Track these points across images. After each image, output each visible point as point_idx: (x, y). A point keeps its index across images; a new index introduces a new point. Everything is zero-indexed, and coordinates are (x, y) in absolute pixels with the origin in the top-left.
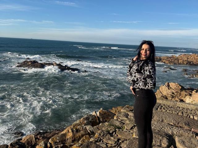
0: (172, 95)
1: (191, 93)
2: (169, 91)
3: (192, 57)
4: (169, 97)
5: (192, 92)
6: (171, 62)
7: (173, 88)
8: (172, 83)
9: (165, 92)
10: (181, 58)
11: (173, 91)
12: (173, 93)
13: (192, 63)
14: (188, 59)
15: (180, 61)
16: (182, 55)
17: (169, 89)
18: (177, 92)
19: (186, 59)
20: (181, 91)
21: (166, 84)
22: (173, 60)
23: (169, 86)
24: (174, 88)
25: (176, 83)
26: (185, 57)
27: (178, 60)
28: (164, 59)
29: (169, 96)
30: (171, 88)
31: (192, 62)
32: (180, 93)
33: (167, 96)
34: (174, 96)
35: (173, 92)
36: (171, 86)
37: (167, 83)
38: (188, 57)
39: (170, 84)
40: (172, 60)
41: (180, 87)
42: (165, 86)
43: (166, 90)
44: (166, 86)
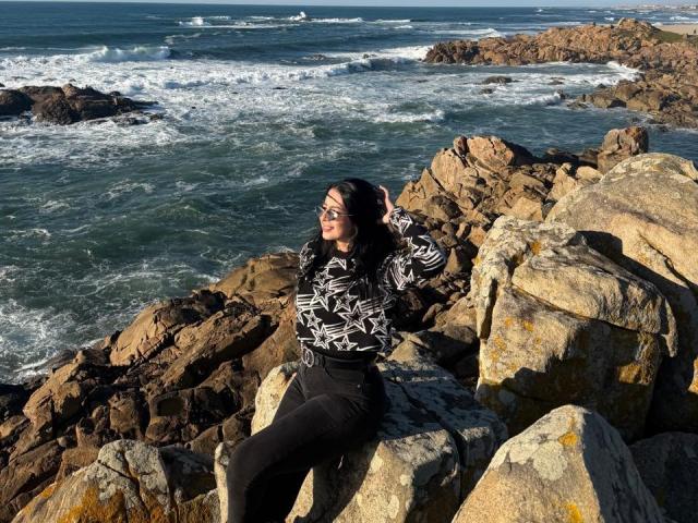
0: (478, 188)
1: (550, 178)
2: (467, 172)
3: (582, 37)
4: (463, 200)
5: (554, 173)
6: (511, 57)
7: (483, 162)
8: (476, 138)
9: (452, 179)
10: (545, 42)
11: (481, 171)
12: (481, 181)
13: (582, 56)
14: (569, 41)
15: (541, 53)
16: (550, 31)
17: (464, 162)
18: (496, 176)
19: (562, 43)
20: (511, 173)
21: (456, 142)
22: (518, 52)
23: (465, 150)
24: (487, 160)
25: (493, 139)
26: (558, 37)
27: (537, 50)
28: (488, 50)
29: (465, 193)
30: (473, 160)
31: (585, 53)
32: (507, 181)
33: (456, 194)
34: (486, 192)
35: (481, 175)
36: (473, 152)
37: (459, 139)
38: (570, 35)
39: (469, 141)
40: (514, 49)
41: (510, 154)
42: (449, 151)
43: (453, 169)
44: (454, 151)
